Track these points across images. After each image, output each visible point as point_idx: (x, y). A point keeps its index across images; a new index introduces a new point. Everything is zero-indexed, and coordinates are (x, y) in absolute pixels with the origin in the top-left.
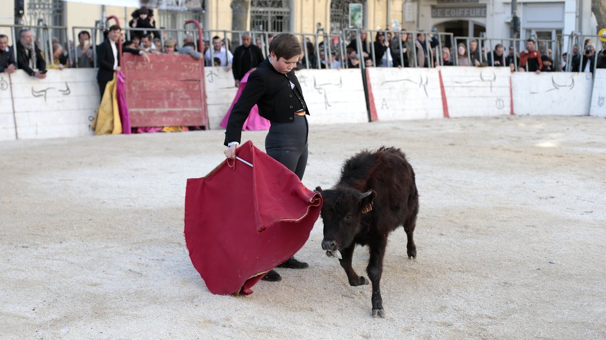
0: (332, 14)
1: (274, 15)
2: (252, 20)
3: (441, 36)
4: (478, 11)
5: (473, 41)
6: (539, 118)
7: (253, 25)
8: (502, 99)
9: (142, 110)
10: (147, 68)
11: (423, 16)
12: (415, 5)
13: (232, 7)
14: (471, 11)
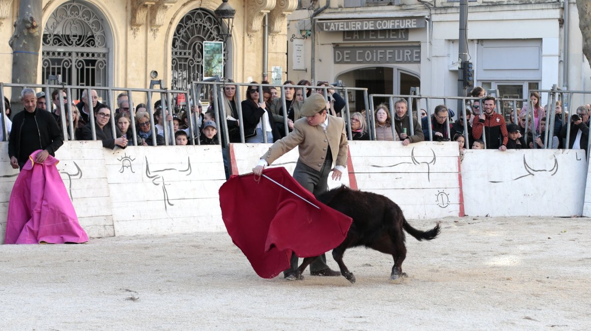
0: (175, 57)
1: (81, 59)
2: (45, 67)
3: (348, 93)
4: (407, 53)
5: (402, 101)
6: (503, 221)
7: (46, 75)
8: (446, 191)
11: (320, 60)
12: (309, 42)
13: (11, 45)
14: (396, 51)
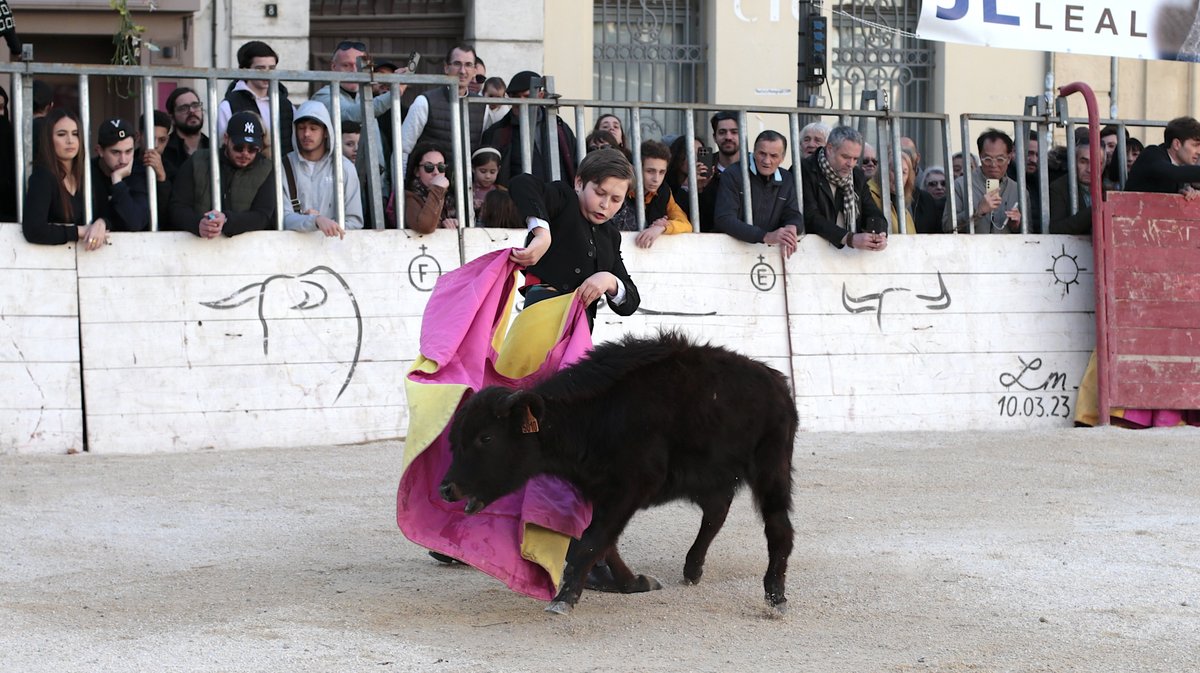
9: (1154, 361)
10: (1176, 236)
